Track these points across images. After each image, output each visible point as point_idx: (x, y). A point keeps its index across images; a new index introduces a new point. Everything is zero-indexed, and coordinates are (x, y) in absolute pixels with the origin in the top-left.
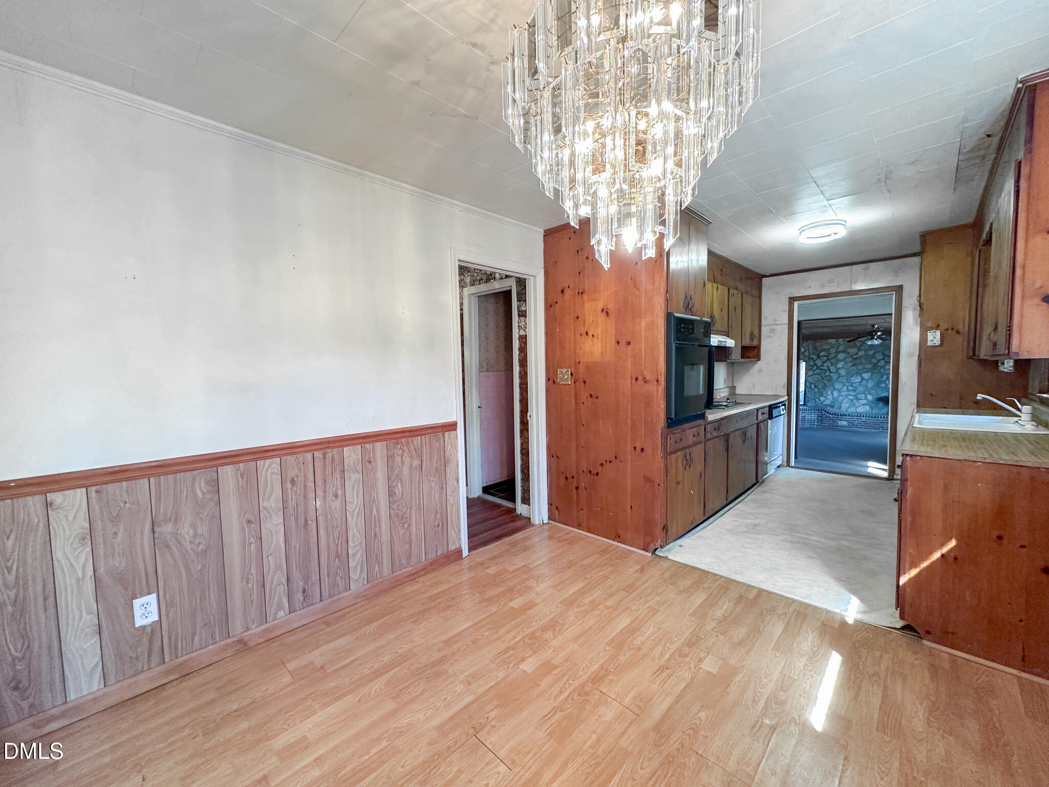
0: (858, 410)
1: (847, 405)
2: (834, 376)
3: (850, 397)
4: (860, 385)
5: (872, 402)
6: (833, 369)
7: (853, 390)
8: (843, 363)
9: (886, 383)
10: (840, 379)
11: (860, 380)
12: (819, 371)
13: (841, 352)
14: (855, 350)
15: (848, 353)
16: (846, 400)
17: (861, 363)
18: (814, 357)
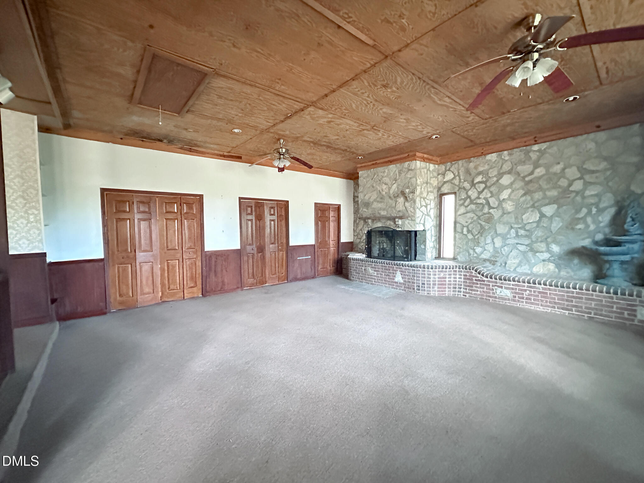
0: (535, 270)
1: (517, 261)
2: (496, 214)
3: (522, 248)
4: (537, 226)
5: (560, 258)
6: (493, 202)
7: (526, 236)
8: (509, 191)
9: (585, 222)
10: (506, 218)
11: (538, 218)
12: (473, 206)
13: (504, 173)
14: (527, 168)
15: (518, 174)
16: (514, 253)
17: (540, 189)
18: (467, 185)
